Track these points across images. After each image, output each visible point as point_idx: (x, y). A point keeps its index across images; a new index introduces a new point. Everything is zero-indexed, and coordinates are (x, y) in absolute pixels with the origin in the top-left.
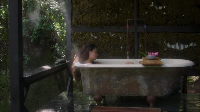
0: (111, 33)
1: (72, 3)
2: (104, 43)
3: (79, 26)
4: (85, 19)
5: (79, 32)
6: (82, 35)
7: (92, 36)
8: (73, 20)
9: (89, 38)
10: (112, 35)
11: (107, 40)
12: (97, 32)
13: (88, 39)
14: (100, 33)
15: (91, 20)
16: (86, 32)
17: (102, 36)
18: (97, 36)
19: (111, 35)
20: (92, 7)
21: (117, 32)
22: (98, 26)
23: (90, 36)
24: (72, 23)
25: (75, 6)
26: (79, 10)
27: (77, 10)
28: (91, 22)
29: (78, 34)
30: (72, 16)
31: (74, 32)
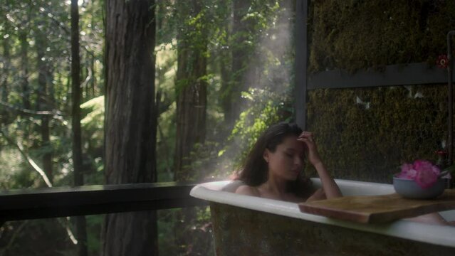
0: (410, 89)
1: (309, 2)
2: (388, 125)
3: (327, 70)
4: (337, 47)
5: (324, 90)
6: (330, 99)
7: (358, 101)
9: (347, 109)
10: (413, 95)
11: (395, 116)
12: (373, 88)
13: (345, 113)
14: (380, 89)
15: (352, 48)
16: (342, 89)
17: (384, 101)
18: (368, 100)
19: (410, 95)
20: (355, 5)
21: (428, 85)
22: (371, 65)
23: (351, 101)
24: (308, 62)
25: (316, 9)
26: (325, 22)
27: (321, 22)
28: (351, 57)
29: (320, 95)
30: (309, 42)
31: (313, 90)
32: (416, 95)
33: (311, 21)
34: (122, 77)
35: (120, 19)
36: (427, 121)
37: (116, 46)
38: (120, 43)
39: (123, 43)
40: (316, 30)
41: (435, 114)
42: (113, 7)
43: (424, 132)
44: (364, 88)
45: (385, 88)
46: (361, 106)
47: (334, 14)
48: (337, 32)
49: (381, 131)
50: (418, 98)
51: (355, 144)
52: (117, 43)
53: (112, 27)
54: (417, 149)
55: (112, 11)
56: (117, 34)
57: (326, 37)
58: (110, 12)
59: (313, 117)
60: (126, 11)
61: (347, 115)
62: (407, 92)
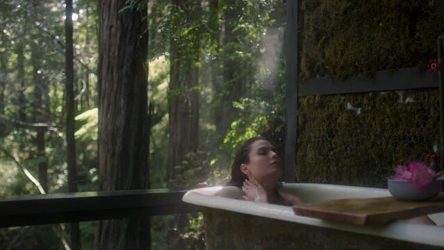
0: (401, 94)
1: (299, 10)
2: (379, 130)
3: (318, 77)
4: (327, 54)
5: (315, 96)
6: (322, 105)
7: (349, 106)
8: (303, 59)
9: (339, 115)
10: (404, 99)
11: (387, 121)
12: (363, 94)
13: (336, 119)
14: (370, 94)
15: (342, 54)
16: (333, 95)
17: (374, 106)
18: (359, 106)
19: (401, 100)
20: (345, 12)
21: (417, 90)
22: (362, 71)
23: (342, 107)
24: (299, 70)
25: (306, 17)
26: (315, 29)
27: (311, 29)
28: (342, 63)
29: (311, 102)
30: (300, 49)
31: (305, 97)
32: (407, 100)
33: (301, 29)
34: (115, 86)
35: (113, 30)
36: (418, 125)
37: (109, 57)
38: (113, 54)
39: (116, 54)
40: (306, 37)
41: (426, 118)
42: (106, 19)
43: (415, 137)
44: (355, 94)
45: (375, 94)
46: (352, 112)
47: (324, 21)
48: (327, 39)
49: (372, 136)
50: (408, 103)
51: (346, 150)
52: (111, 54)
53: (105, 38)
54: (409, 153)
55: (106, 23)
56: (110, 45)
57: (316, 44)
58: (103, 23)
59: (305, 122)
60: (119, 22)
61: (339, 121)
62: (398, 97)
